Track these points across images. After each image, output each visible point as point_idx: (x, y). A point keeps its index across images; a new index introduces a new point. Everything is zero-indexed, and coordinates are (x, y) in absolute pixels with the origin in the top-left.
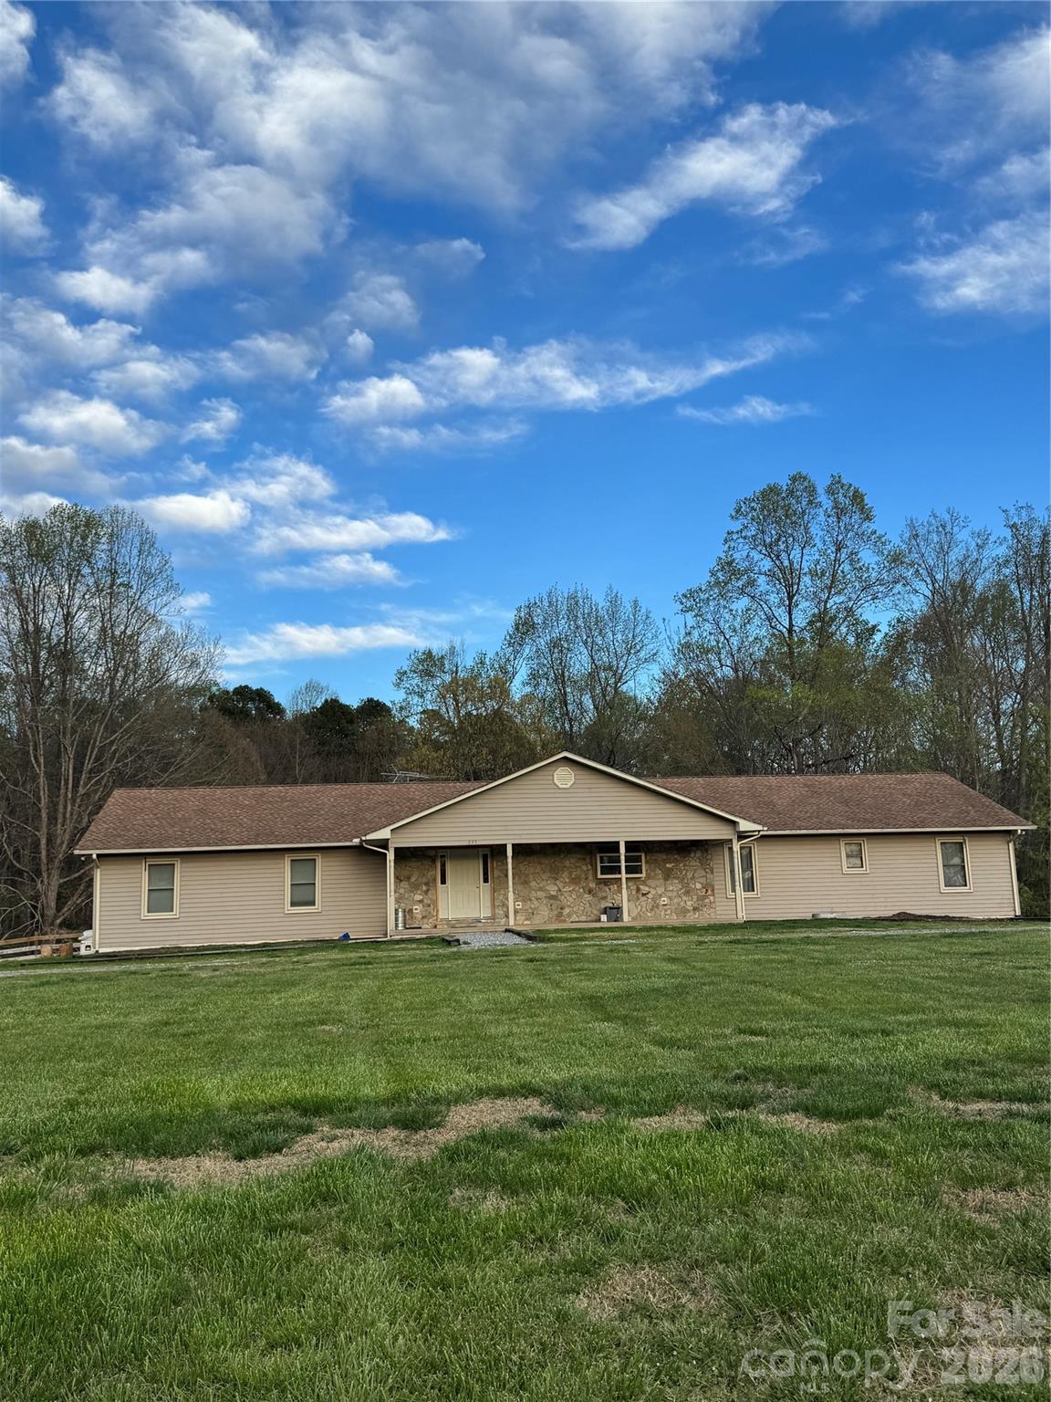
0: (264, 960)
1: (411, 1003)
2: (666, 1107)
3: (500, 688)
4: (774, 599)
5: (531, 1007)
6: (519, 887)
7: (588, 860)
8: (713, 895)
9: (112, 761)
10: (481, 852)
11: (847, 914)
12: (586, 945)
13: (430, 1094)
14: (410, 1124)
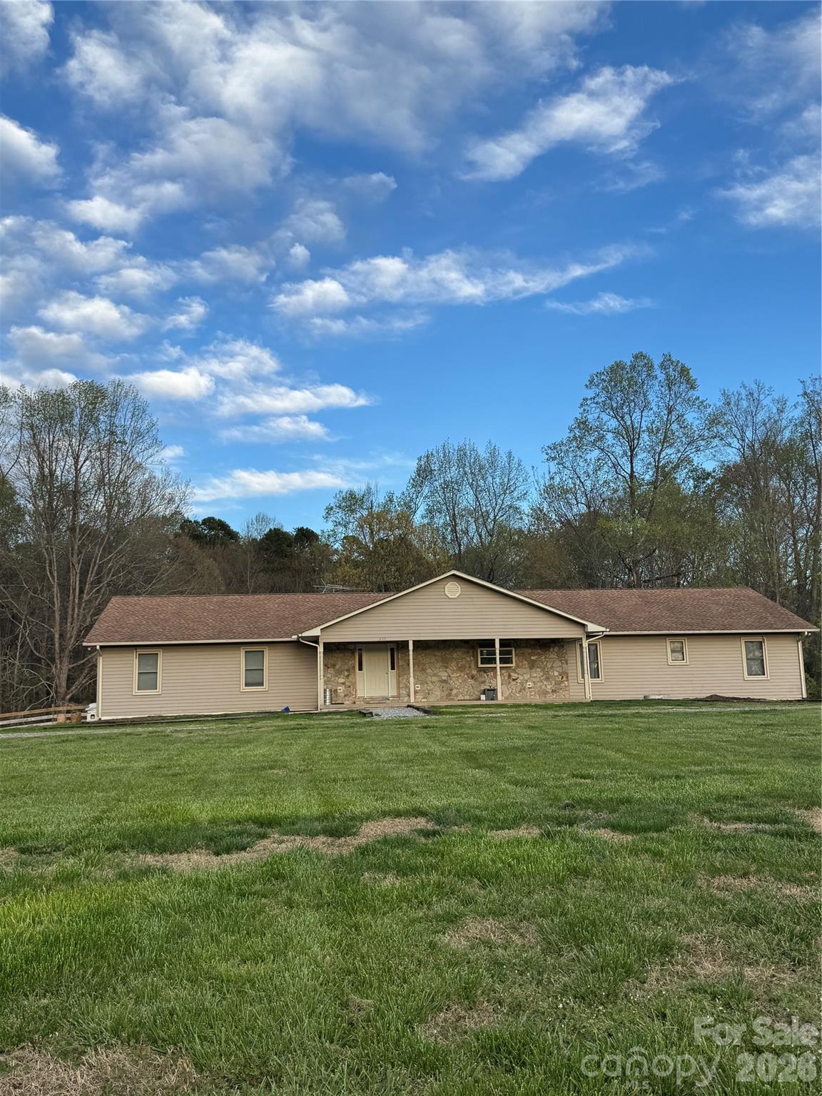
0: (226, 726)
1: (335, 755)
2: (514, 824)
3: (405, 518)
4: (618, 450)
5: (423, 759)
6: (419, 674)
7: (471, 654)
8: (568, 681)
9: (108, 574)
10: (389, 646)
11: (671, 695)
12: (468, 717)
13: (349, 814)
14: (334, 833)
